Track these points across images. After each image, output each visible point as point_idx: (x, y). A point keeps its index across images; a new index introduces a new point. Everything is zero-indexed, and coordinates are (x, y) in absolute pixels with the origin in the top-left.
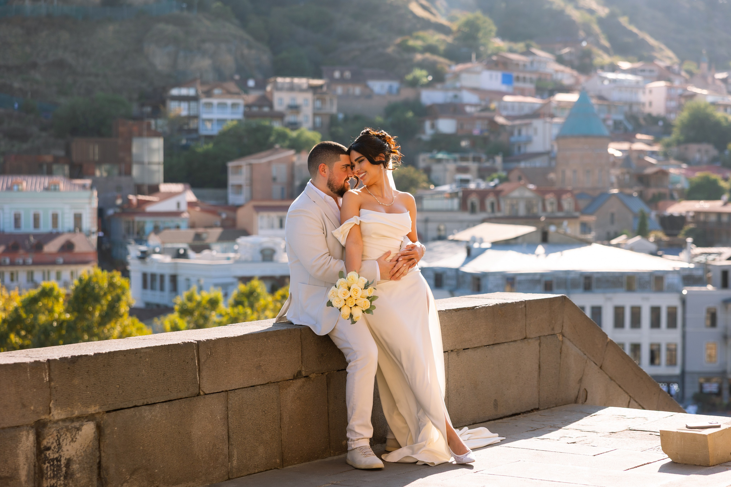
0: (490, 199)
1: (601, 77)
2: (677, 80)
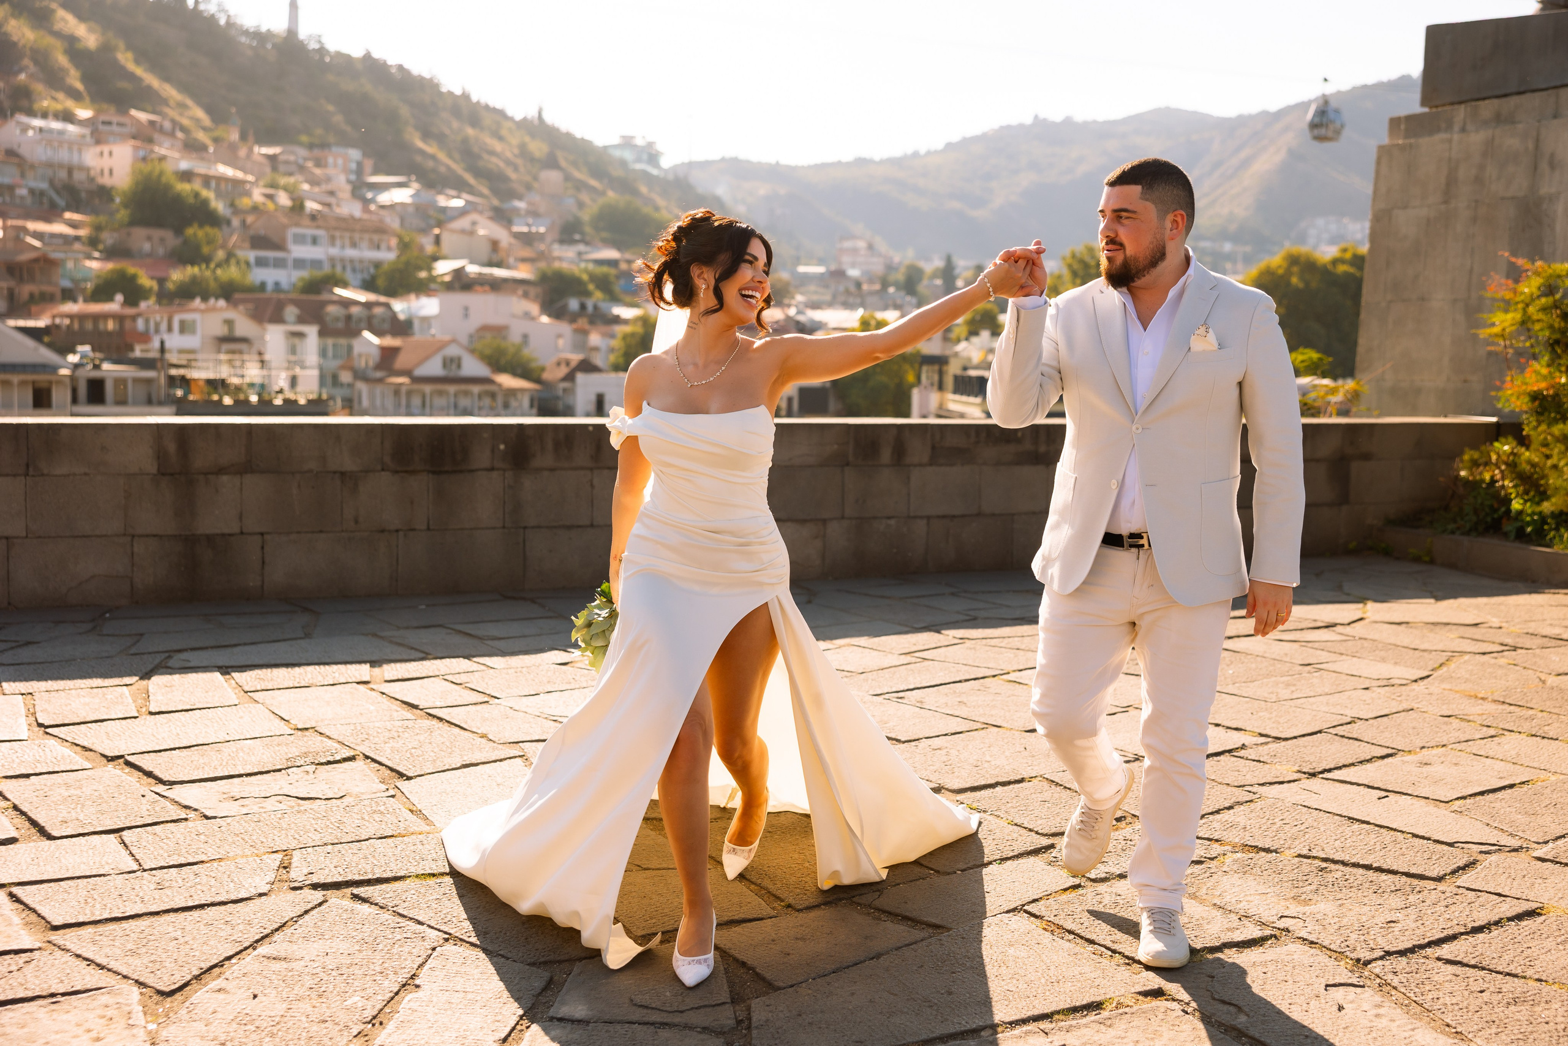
1: (18, 123)
2: (167, 143)
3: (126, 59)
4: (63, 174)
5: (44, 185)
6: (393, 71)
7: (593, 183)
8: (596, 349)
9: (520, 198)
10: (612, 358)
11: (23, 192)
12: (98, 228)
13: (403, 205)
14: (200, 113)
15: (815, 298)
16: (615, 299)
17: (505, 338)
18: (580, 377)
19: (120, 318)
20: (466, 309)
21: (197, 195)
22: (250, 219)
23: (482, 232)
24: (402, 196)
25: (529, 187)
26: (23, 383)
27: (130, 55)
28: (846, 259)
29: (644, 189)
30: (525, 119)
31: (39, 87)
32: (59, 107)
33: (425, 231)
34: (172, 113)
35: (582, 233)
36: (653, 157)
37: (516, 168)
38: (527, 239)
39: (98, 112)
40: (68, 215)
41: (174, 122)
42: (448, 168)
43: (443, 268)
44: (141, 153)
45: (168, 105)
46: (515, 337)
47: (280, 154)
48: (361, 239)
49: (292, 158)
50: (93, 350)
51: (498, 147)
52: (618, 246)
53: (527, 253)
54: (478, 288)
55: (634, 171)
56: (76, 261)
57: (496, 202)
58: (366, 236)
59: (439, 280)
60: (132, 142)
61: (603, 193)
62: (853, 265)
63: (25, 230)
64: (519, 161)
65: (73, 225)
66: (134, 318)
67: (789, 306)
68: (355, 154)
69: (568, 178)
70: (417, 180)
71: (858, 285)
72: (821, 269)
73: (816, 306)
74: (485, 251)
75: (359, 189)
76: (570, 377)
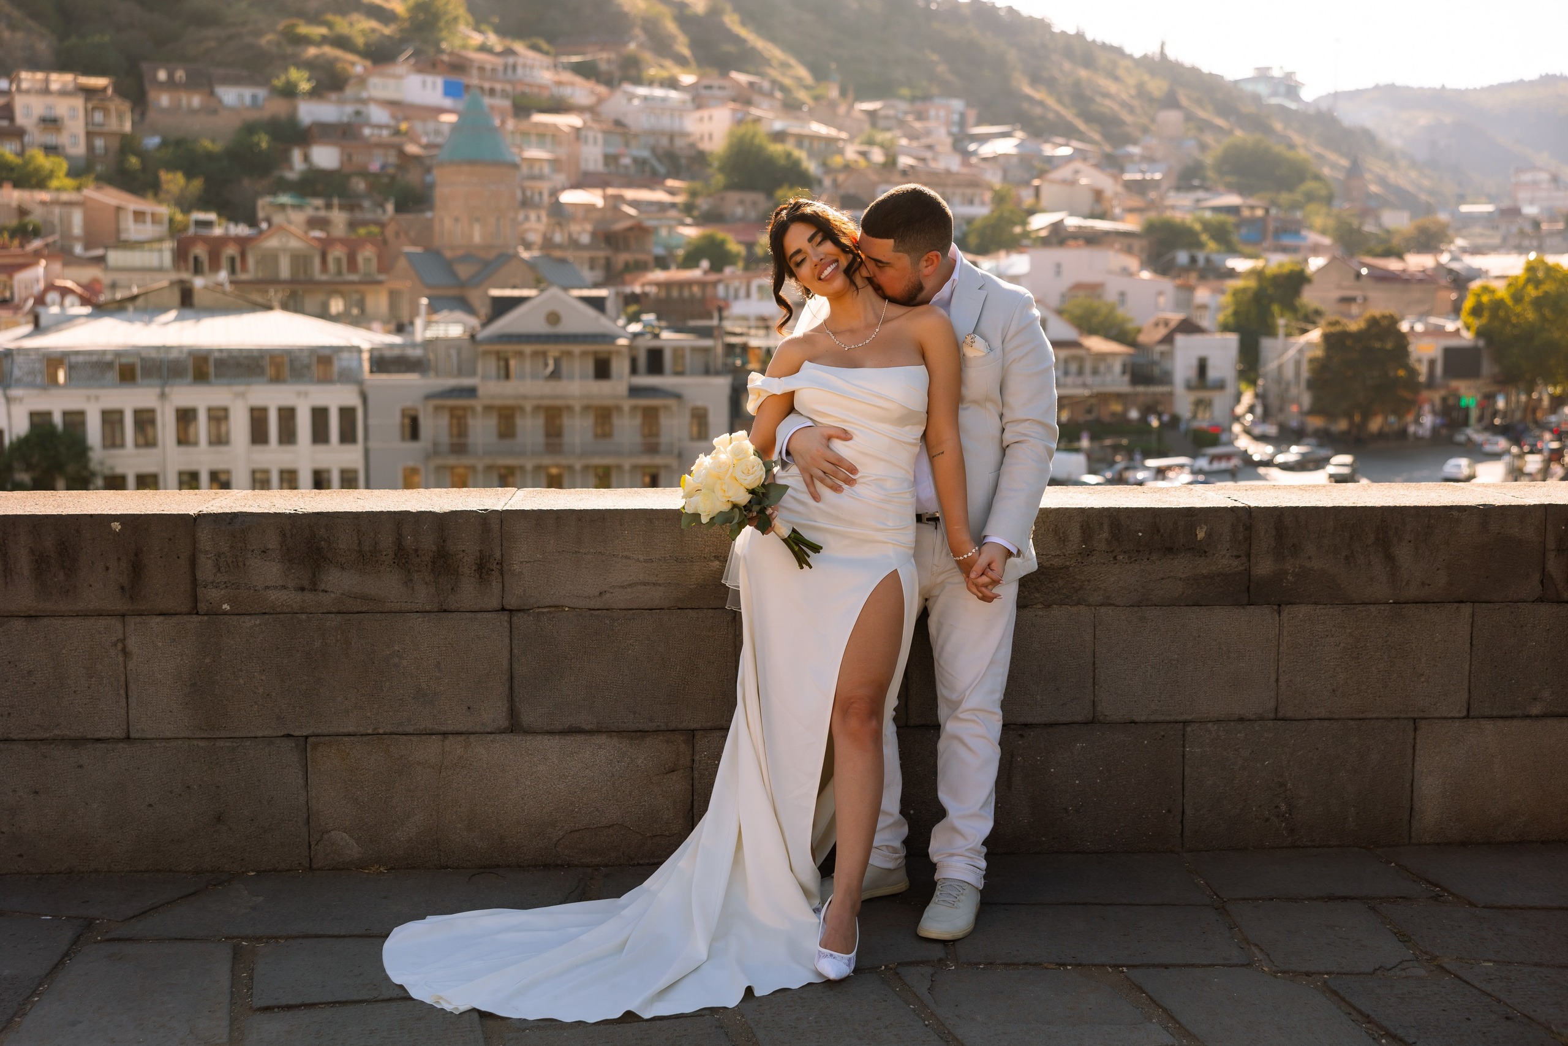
0: (231, 250)
1: (625, 92)
2: (766, 103)
3: (732, 21)
4: (664, 142)
5: (645, 154)
6: (1002, 13)
7: (1220, 122)
8: (1204, 307)
9: (1135, 142)
10: (1221, 317)
11: (626, 161)
12: (693, 194)
13: (1006, 156)
14: (802, 72)
15: (1480, 241)
16: (1233, 251)
17: (1099, 297)
18: (1180, 339)
19: (703, 285)
20: (1058, 266)
21: (789, 155)
22: (841, 177)
23: (1084, 181)
24: (1006, 146)
25: (1145, 130)
26: (584, 354)
27: (736, 17)
28: (1523, 195)
29: (1278, 126)
30: (1145, 56)
31: (647, 56)
32: (664, 74)
33: (1027, 183)
34: (774, 73)
35: (1204, 179)
36: (1291, 88)
37: (1131, 110)
38: (1139, 187)
39: (701, 77)
40: (670, 183)
41: (774, 82)
42: (1058, 114)
43: (1039, 222)
44: (739, 115)
45: (770, 65)
46: (1111, 295)
47: (880, 109)
48: (954, 194)
49: (891, 112)
50: (659, 318)
51: (1112, 87)
52: (1241, 190)
53: (1136, 202)
54: (1071, 242)
55: (1269, 105)
56: (671, 228)
57: (1108, 148)
58: (959, 191)
59: (1033, 236)
60: (732, 105)
61: (1230, 133)
62: (1532, 202)
63: (621, 198)
64: (1136, 103)
65: (672, 192)
66: (715, 284)
67: (1442, 252)
68: (957, 104)
69: (1189, 117)
70: (1023, 129)
71: (1536, 224)
72: (1489, 208)
73: (1476, 251)
74: (1086, 201)
75: (960, 142)
76: (1168, 339)
